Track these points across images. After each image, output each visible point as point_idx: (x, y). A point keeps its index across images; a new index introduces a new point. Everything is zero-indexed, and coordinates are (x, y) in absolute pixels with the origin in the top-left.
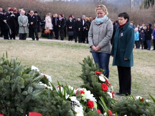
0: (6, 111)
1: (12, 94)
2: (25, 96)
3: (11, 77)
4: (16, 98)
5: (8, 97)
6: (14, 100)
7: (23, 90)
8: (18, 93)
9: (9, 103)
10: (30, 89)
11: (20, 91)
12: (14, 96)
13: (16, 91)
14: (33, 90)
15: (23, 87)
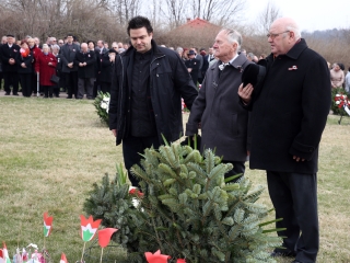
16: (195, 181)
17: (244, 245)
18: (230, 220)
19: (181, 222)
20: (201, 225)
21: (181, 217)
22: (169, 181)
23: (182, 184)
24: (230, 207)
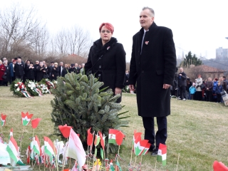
0: (82, 131)
1: (89, 113)
2: (102, 115)
3: (88, 95)
4: (92, 117)
5: (84, 116)
6: (90, 119)
7: (100, 108)
8: (94, 112)
9: (85, 122)
10: (107, 107)
11: (96, 109)
12: (90, 115)
13: (93, 109)
14: (110, 109)
15: (100, 105)
16: (84, 92)
17: (110, 125)
18: (102, 111)
19: (76, 114)
20: (87, 115)
21: (77, 111)
22: (70, 92)
23: (77, 93)
24: (102, 105)
